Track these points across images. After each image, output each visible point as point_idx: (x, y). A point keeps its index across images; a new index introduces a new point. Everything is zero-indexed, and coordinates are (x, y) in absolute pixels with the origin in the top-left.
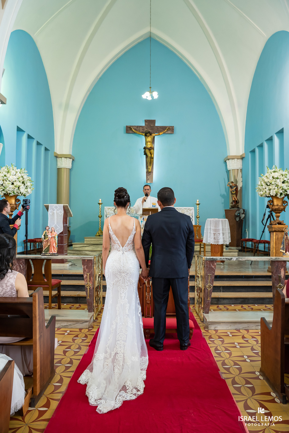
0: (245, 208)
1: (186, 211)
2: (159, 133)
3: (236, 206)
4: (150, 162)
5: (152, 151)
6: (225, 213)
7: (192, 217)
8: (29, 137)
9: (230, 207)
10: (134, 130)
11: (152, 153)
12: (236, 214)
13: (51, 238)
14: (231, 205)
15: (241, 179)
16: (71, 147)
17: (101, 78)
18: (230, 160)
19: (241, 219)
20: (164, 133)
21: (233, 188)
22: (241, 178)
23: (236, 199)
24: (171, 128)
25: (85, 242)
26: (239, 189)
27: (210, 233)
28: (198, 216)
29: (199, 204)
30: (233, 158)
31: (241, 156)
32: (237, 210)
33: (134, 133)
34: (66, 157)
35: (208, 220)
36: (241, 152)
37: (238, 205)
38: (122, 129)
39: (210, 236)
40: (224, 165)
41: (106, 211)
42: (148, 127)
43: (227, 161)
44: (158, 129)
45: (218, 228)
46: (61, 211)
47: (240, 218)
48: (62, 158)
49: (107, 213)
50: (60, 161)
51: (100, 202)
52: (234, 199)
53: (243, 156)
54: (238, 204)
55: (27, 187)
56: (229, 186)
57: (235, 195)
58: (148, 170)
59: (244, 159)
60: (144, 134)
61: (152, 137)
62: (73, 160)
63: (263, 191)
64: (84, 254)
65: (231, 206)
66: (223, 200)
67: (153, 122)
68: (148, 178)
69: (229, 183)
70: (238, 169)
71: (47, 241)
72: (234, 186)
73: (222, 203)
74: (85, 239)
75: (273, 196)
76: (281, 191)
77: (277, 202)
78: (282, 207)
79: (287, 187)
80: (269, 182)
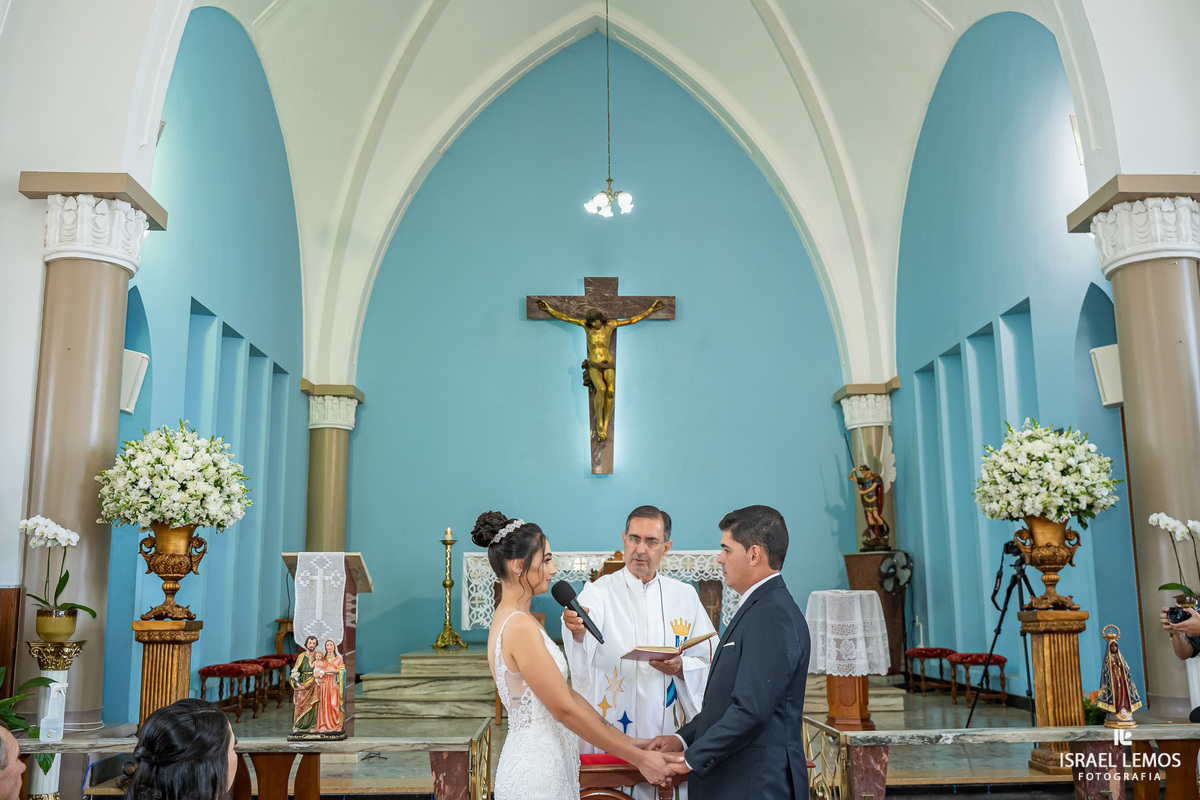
0: (911, 549)
2: (629, 317)
3: (880, 544)
4: (602, 408)
5: (609, 372)
6: (847, 565)
8: (228, 332)
9: (863, 547)
10: (551, 310)
11: (610, 379)
12: (884, 569)
13: (325, 676)
14: (865, 539)
15: (892, 458)
16: (355, 362)
17: (447, 153)
18: (852, 398)
19: (901, 584)
20: (645, 318)
21: (868, 486)
22: (893, 452)
23: (881, 522)
24: (665, 301)
25: (403, 671)
26: (887, 487)
27: (824, 637)
30: (862, 391)
31: (886, 384)
32: (886, 556)
33: (554, 318)
34: (338, 393)
35: (815, 595)
36: (887, 373)
37: (886, 541)
38: (517, 308)
39: (824, 650)
40: (834, 413)
41: (468, 567)
42: (596, 300)
43: (844, 402)
44: (626, 304)
45: (848, 623)
46: (339, 575)
47: (897, 581)
48: (326, 397)
49: (472, 574)
50: (320, 406)
51: (449, 538)
52: (872, 522)
53: (894, 386)
54: (886, 537)
55: (229, 496)
56: (855, 479)
57: (875, 508)
58: (597, 434)
59: (895, 396)
60: (583, 322)
61: (609, 330)
62: (360, 403)
63: (998, 502)
64: (402, 712)
65: (864, 543)
66: (835, 523)
67: (612, 283)
68: (597, 459)
69: (854, 469)
70: (879, 428)
71: (308, 688)
72: (871, 478)
73: (833, 534)
74: (403, 662)
75: (1032, 516)
76: (1060, 502)
77: (1044, 536)
78: (1064, 552)
79: (1079, 486)
80: (1016, 470)
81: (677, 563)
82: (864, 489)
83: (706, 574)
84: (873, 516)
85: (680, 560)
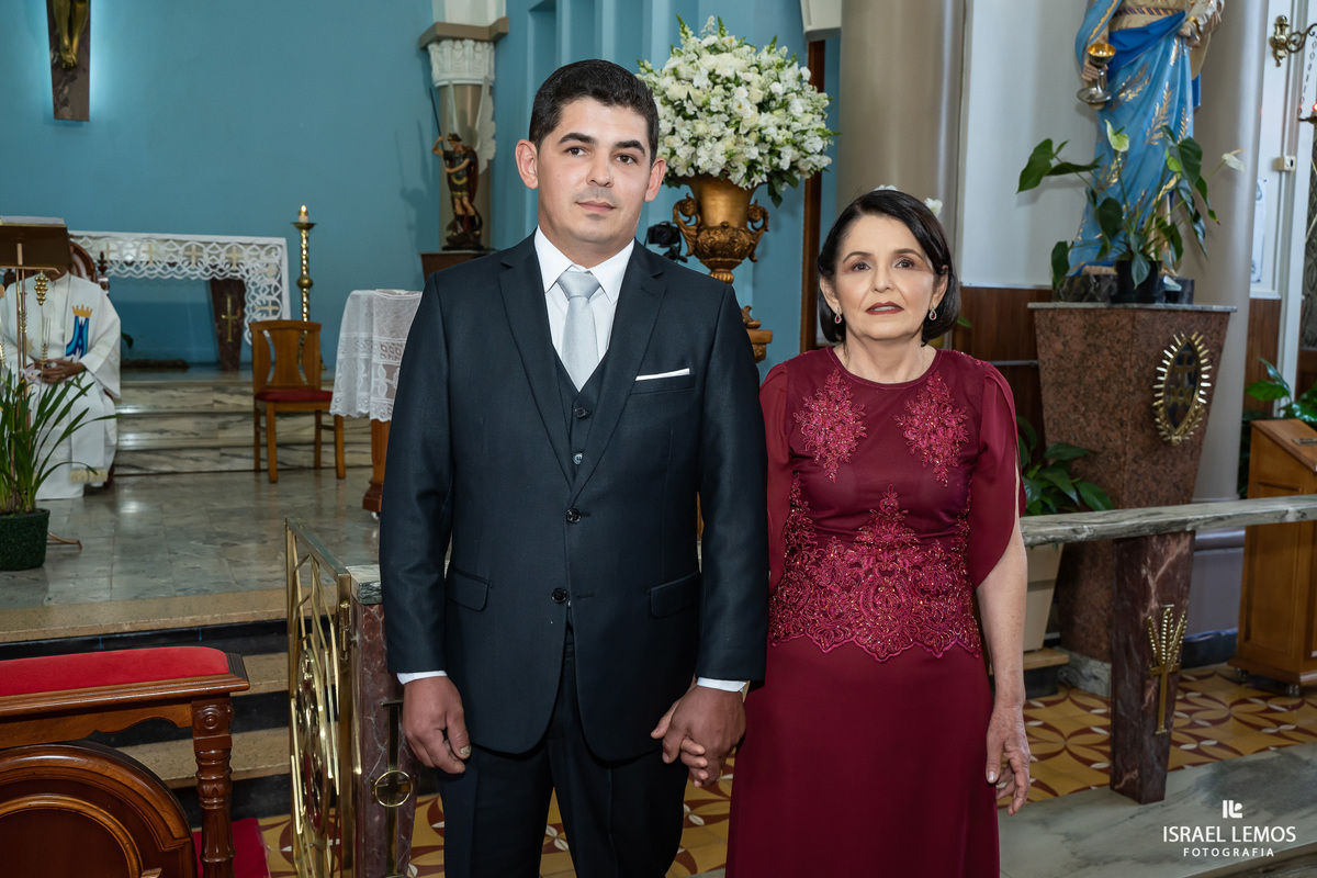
1: (251, 256)
3: (468, 241)
4: (67, 17)
6: (424, 267)
7: (280, 281)
9: (446, 244)
14: (450, 233)
15: (491, 128)
18: (443, 43)
21: (457, 162)
22: (493, 119)
23: (471, 212)
26: (482, 166)
27: (368, 362)
28: (306, 278)
29: (309, 227)
30: (457, 35)
31: (490, 28)
35: (357, 296)
36: (492, 11)
37: (478, 237)
39: (368, 380)
40: (418, 62)
43: (432, 48)
52: (460, 211)
53: (501, 31)
54: (478, 232)
56: (441, 152)
57: (465, 193)
58: (61, 57)
59: (501, 44)
65: (448, 239)
66: (412, 213)
68: (61, 97)
69: (440, 138)
70: (477, 88)
72: (463, 152)
75: (707, 175)
76: (754, 153)
77: (719, 209)
78: (745, 238)
79: (784, 131)
80: (689, 97)
81: (176, 252)
82: (452, 166)
83: (221, 270)
84: (462, 204)
85: (181, 249)
